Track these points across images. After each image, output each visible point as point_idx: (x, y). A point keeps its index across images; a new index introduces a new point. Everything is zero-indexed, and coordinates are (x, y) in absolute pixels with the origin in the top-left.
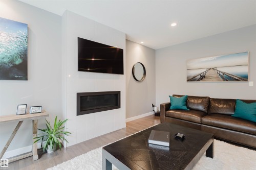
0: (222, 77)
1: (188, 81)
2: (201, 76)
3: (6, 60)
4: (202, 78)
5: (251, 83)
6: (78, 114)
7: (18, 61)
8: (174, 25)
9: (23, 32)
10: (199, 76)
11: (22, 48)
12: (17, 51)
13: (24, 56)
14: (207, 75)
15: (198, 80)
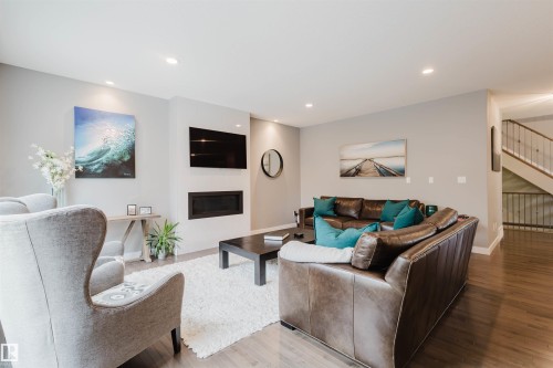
0: (380, 172)
1: (342, 176)
2: (356, 170)
3: (116, 157)
4: (358, 172)
5: (408, 179)
6: (190, 218)
7: (127, 158)
8: (309, 105)
9: (131, 126)
10: (354, 170)
11: (129, 143)
12: (125, 147)
13: (132, 151)
14: (363, 168)
15: (353, 176)
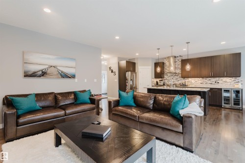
0: (61, 75)
1: (25, 76)
2: (43, 72)
4: (44, 74)
10: (41, 72)
14: (48, 72)
15: (40, 76)
